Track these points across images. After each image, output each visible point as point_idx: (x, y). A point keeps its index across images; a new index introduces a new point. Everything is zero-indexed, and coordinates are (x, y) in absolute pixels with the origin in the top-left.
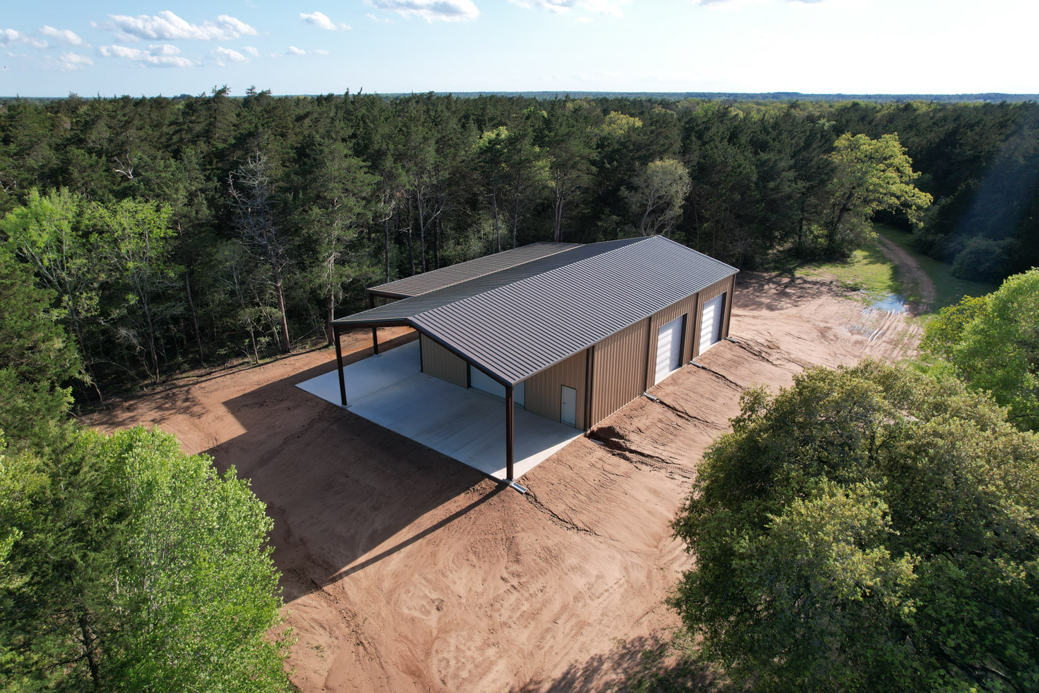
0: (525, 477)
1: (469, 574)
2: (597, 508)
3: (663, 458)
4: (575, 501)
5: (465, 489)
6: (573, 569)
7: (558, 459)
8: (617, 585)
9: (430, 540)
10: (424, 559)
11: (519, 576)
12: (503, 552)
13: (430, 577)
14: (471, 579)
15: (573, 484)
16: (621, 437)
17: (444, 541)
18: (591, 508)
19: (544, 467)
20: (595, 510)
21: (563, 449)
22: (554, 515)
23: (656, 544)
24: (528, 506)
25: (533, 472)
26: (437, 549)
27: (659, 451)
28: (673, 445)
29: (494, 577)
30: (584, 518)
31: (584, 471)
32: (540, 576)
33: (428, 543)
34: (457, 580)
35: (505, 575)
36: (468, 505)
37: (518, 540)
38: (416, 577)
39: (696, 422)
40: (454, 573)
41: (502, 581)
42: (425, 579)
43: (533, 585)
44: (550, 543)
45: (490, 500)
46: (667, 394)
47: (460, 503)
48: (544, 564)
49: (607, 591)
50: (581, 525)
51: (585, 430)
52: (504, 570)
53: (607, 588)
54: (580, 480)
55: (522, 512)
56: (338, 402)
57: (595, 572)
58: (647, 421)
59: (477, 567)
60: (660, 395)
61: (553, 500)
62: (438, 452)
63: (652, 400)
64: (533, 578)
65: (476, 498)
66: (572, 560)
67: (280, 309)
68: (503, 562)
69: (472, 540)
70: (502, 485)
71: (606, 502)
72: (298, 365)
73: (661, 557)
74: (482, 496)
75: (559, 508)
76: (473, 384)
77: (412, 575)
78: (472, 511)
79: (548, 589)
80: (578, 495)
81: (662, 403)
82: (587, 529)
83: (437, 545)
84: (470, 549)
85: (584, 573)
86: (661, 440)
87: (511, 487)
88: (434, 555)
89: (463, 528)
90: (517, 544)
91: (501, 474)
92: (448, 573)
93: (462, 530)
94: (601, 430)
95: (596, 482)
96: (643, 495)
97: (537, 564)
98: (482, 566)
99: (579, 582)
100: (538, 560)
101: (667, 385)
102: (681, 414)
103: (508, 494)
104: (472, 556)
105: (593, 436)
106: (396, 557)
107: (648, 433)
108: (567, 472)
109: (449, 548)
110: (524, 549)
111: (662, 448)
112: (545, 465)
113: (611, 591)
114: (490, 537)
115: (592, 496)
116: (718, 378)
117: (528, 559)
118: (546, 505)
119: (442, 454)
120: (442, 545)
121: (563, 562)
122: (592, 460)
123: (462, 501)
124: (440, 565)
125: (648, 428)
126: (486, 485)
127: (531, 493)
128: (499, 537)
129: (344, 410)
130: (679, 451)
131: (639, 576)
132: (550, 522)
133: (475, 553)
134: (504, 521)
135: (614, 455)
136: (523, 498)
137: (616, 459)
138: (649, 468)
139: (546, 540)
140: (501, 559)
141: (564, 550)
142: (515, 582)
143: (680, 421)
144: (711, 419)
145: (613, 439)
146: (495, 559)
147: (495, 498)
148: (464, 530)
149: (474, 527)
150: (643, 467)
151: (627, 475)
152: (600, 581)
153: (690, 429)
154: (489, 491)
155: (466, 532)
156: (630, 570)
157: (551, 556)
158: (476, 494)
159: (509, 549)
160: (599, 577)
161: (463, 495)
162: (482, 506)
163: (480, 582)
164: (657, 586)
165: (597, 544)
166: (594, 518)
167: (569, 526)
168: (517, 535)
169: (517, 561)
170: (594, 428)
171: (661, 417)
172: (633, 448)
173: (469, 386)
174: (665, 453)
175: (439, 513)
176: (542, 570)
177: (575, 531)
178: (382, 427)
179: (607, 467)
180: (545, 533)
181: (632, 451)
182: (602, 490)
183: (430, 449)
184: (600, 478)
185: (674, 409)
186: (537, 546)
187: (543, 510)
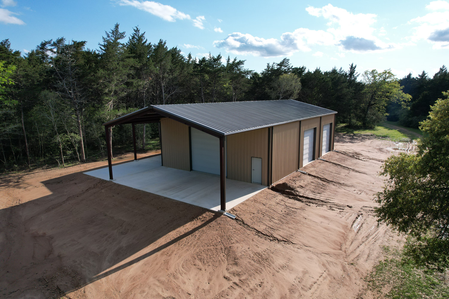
0: (233, 210)
1: (196, 275)
2: (289, 227)
3: (321, 200)
4: (272, 223)
5: (192, 219)
6: (283, 267)
7: (255, 200)
8: (322, 278)
9: (164, 252)
10: (159, 266)
11: (238, 275)
12: (223, 258)
13: (163, 279)
14: (199, 279)
15: (267, 213)
16: (293, 189)
17: (175, 253)
18: (284, 227)
19: (246, 204)
20: (287, 228)
21: (256, 195)
22: (258, 232)
24: (238, 227)
25: (239, 206)
26: (169, 258)
28: (325, 194)
29: (218, 277)
30: (281, 233)
31: (273, 206)
32: (256, 274)
33: (162, 254)
34: (186, 281)
35: (227, 275)
36: (193, 228)
37: (235, 249)
39: (334, 183)
40: (184, 275)
41: (225, 280)
42: (159, 280)
43: (252, 282)
44: (259, 250)
45: (210, 224)
46: (312, 171)
47: (187, 227)
48: (258, 265)
49: (315, 283)
50: (279, 238)
51: (268, 185)
52: (226, 271)
53: (315, 280)
54: (272, 211)
55: (234, 230)
57: (301, 269)
58: (304, 183)
59: (203, 270)
60: (307, 171)
61: (256, 222)
62: (171, 199)
63: (304, 173)
64: (251, 276)
65: (199, 223)
66: (279, 261)
67: (80, 135)
68: (225, 265)
69: (198, 250)
70: (218, 215)
71: (293, 223)
72: (88, 166)
74: (203, 222)
75: (261, 228)
76: (193, 169)
77: (147, 278)
78: (197, 232)
79: (265, 284)
80: (273, 220)
81: (309, 175)
82: (285, 240)
83: (170, 255)
84: (196, 257)
85: (292, 270)
86: (316, 191)
87: (224, 215)
88: (167, 262)
90: (234, 252)
91: (218, 208)
92: (179, 275)
93: (189, 244)
94: (278, 185)
95: (283, 212)
97: (252, 265)
98: (207, 269)
99: (290, 278)
100: (253, 262)
101: (310, 167)
102: (323, 180)
103: (223, 219)
104: (198, 262)
106: (135, 266)
107: (307, 188)
108: (262, 207)
109: (179, 257)
110: (240, 254)
111: (319, 195)
113: (318, 282)
114: (212, 247)
115: (282, 220)
117: (244, 262)
118: (252, 226)
119: (174, 200)
120: (173, 255)
121: (273, 263)
122: (277, 201)
123: (189, 226)
124: (172, 270)
125: (306, 185)
126: (207, 216)
127: (239, 219)
128: (219, 247)
129: (111, 182)
130: (330, 197)
132: (257, 236)
133: (200, 260)
134: (222, 237)
135: (290, 198)
136: (234, 222)
137: (292, 201)
138: (315, 205)
139: (256, 248)
140: (223, 263)
141: (271, 255)
142: (236, 279)
143: (324, 183)
144: (342, 182)
145: (287, 190)
146: (217, 264)
147: (214, 222)
148: (191, 244)
149: (199, 241)
150: (311, 204)
151: (302, 209)
152: (307, 275)
153: (331, 186)
154: (208, 219)
155: (192, 245)
156: (327, 265)
157: (263, 259)
158: (199, 221)
159: (228, 255)
160: (305, 272)
161: (189, 223)
162: (204, 228)
163: (206, 281)
165: (296, 249)
166: (288, 233)
167: (271, 238)
168: (233, 245)
169: (236, 264)
170: (274, 184)
171: (312, 181)
172: (301, 195)
173: (191, 169)
174: (321, 198)
175: (173, 235)
176: (257, 269)
177: (277, 241)
179: (287, 204)
180: (254, 243)
182: (289, 217)
183: (165, 198)
184: (285, 210)
185: (318, 177)
186: (250, 252)
187: (250, 229)
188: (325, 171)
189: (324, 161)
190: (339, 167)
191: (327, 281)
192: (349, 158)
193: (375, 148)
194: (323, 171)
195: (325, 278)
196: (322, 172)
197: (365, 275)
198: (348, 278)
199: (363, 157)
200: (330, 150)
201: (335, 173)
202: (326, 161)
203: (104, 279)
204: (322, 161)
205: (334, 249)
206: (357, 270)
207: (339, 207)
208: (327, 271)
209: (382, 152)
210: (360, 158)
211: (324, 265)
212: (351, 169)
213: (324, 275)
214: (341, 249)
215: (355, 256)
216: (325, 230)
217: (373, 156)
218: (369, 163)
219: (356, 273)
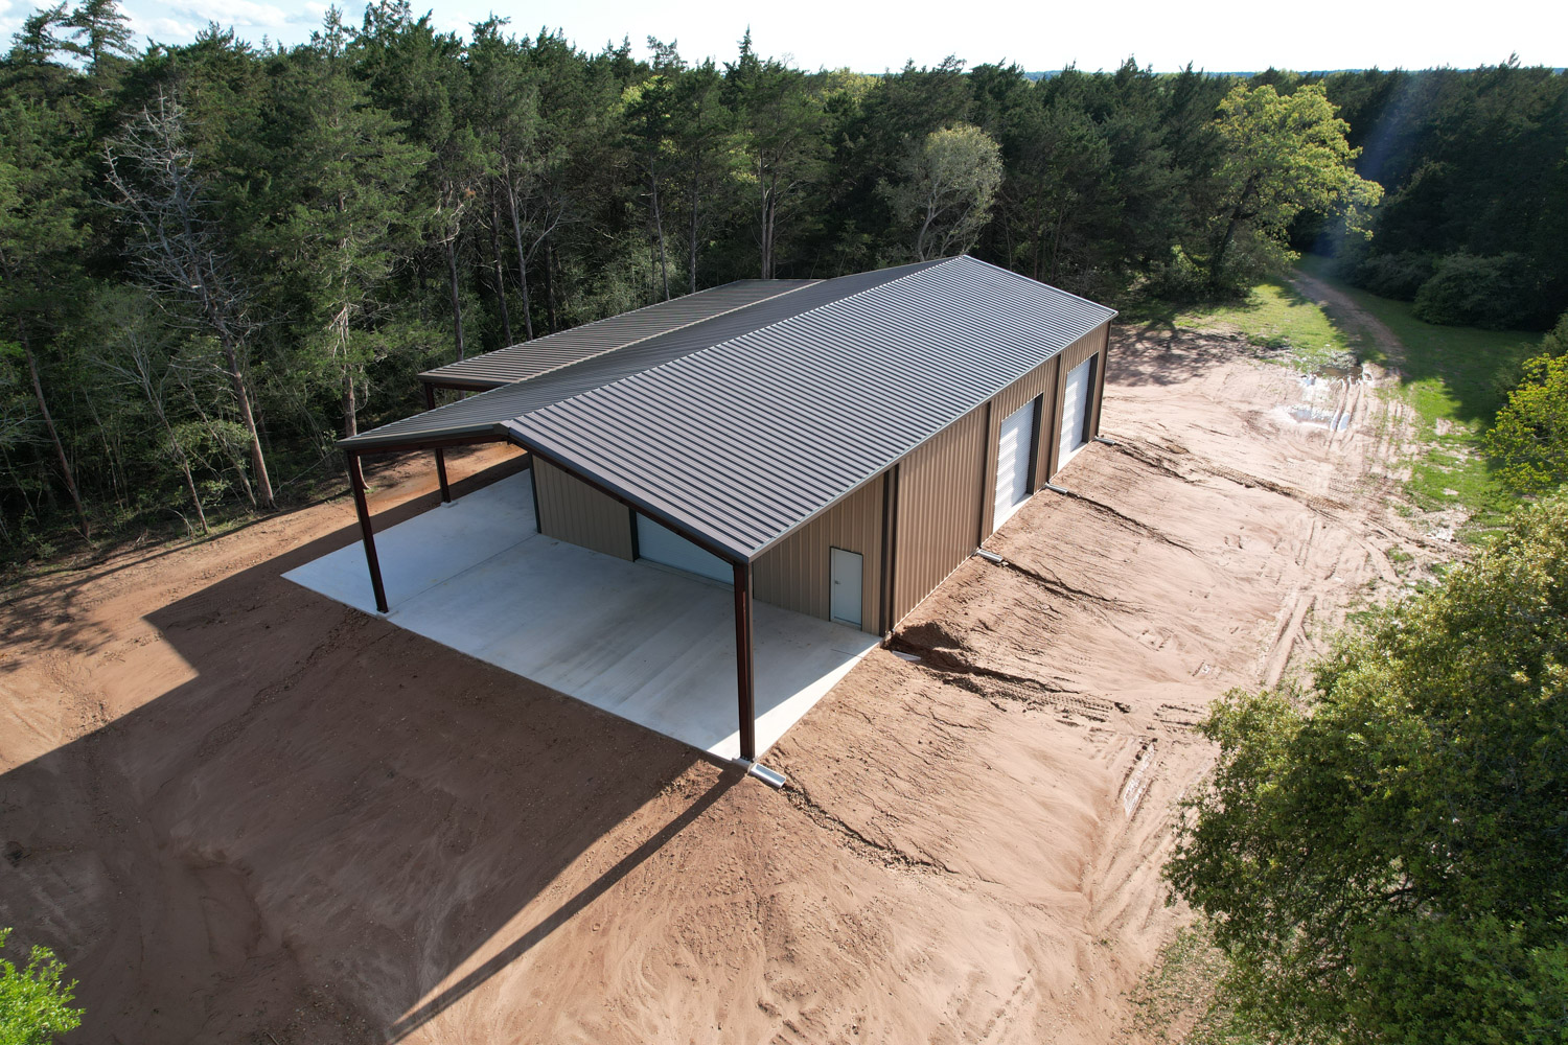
0: (778, 750)
1: (683, 1001)
2: (939, 807)
3: (1042, 681)
4: (890, 796)
5: (654, 790)
6: (916, 963)
7: (838, 703)
8: (1019, 996)
9: (586, 920)
10: (576, 972)
11: (798, 996)
12: (754, 937)
13: (594, 1018)
14: (691, 1015)
15: (878, 755)
16: (955, 644)
17: (618, 921)
18: (926, 809)
19: (814, 723)
20: (933, 813)
21: (845, 679)
22: (852, 833)
23: (1077, 882)
24: (796, 817)
25: (792, 736)
26: (603, 942)
27: (1031, 667)
28: (1054, 652)
29: (742, 1005)
30: (916, 832)
31: (895, 725)
32: (845, 990)
33: (582, 929)
34: (657, 1021)
35: (768, 998)
36: (662, 824)
37: (784, 903)
38: (563, 1021)
39: (1085, 601)
40: (650, 1002)
41: (761, 1013)
42: (583, 1025)
43: (834, 1017)
44: (854, 904)
45: (710, 810)
46: (1019, 550)
47: (644, 821)
48: (849, 959)
49: (1000, 1014)
50: (912, 852)
51: (882, 634)
52: (762, 984)
53: (998, 1005)
54: (891, 744)
55: (782, 832)
56: (369, 606)
57: (965, 968)
58: (994, 606)
59: (701, 980)
60: (1006, 552)
61: (844, 795)
62: (586, 705)
63: (994, 563)
64: (830, 997)
65: (679, 807)
66: (908, 942)
67: (246, 424)
68: (759, 962)
69: (681, 912)
70: (732, 773)
71: (951, 788)
72: (289, 532)
73: (1093, 914)
74: (691, 802)
75: (859, 816)
76: (644, 551)
77: (552, 1019)
78: (674, 840)
79: (869, 1024)
80: (894, 780)
81: (1012, 567)
82: (926, 859)
83: (605, 932)
84: (678, 936)
85: (941, 973)
86: (1029, 643)
87: (752, 774)
88: (598, 958)
89: (658, 883)
90: (783, 915)
91: (728, 748)
92: (636, 1004)
93: (655, 888)
94: (911, 630)
95: (925, 746)
96: (1024, 768)
97: (834, 960)
98: (712, 977)
99: (935, 998)
100: (835, 949)
101: (1015, 531)
102: (1054, 587)
103: (748, 792)
104: (685, 955)
105: (898, 645)
106: (513, 972)
107: (1002, 630)
108: (862, 730)
109: (632, 938)
110: (800, 924)
111: (1034, 659)
112: (815, 718)
113: (1010, 1013)
114: (721, 900)
115: (921, 779)
116: (1101, 512)
117: (812, 948)
118: (832, 811)
119: (595, 709)
120: (614, 931)
121: (891, 948)
122: (907, 698)
123: (650, 817)
124: (616, 986)
125: (999, 620)
126: (700, 776)
127: (796, 786)
128: (740, 898)
129: (384, 621)
130: (1068, 664)
131: (1059, 965)
132: (846, 851)
133: (691, 944)
134: (748, 859)
135: (946, 682)
136: (780, 798)
137: (952, 693)
138: (1018, 706)
139: (844, 895)
140: (753, 955)
141: (887, 919)
142: (791, 1012)
143: (1056, 602)
144: (1111, 593)
145: (939, 649)
146: (739, 957)
147: (720, 803)
148: (661, 888)
149: (683, 878)
150: (1008, 704)
151: (981, 726)
152: (981, 989)
153: (1079, 617)
154: (704, 788)
155: (665, 892)
156: (1039, 953)
157: (863, 937)
158: (678, 796)
159: (767, 926)
160: (977, 978)
161: (650, 804)
162: (694, 826)
163: (712, 1021)
164: (1104, 990)
165: (955, 894)
166: (937, 830)
167: (888, 856)
168: (780, 889)
169: (790, 958)
170: (899, 628)
171: (1018, 595)
172: (981, 664)
173: (636, 555)
174: (1043, 671)
175: (603, 853)
176: (847, 975)
177: (902, 866)
178: (464, 656)
179: (940, 711)
180: (838, 878)
181: (980, 672)
182: (941, 764)
183: (567, 699)
184: (931, 736)
185: (1037, 578)
186: (828, 914)
187: (828, 823)
188: (1063, 547)
189: (1063, 494)
190: (1109, 519)
191: (1032, 1008)
192: (1144, 474)
193: (1236, 412)
194: (1054, 547)
195: (1027, 997)
196: (1052, 552)
197: (1133, 979)
198: (1087, 995)
199: (1191, 465)
200: (1085, 439)
201: (1094, 553)
202: (1070, 495)
203: (431, 1026)
204: (1056, 497)
205: (1063, 888)
206: (1115, 964)
207: (1091, 713)
208: (1034, 972)
209: (1254, 434)
210: (1180, 471)
211: (1028, 950)
212: (1144, 526)
213: (1026, 987)
214: (1079, 889)
215: (1116, 912)
216: (1042, 813)
217: (1224, 454)
218: (1208, 493)
219: (1111, 976)
